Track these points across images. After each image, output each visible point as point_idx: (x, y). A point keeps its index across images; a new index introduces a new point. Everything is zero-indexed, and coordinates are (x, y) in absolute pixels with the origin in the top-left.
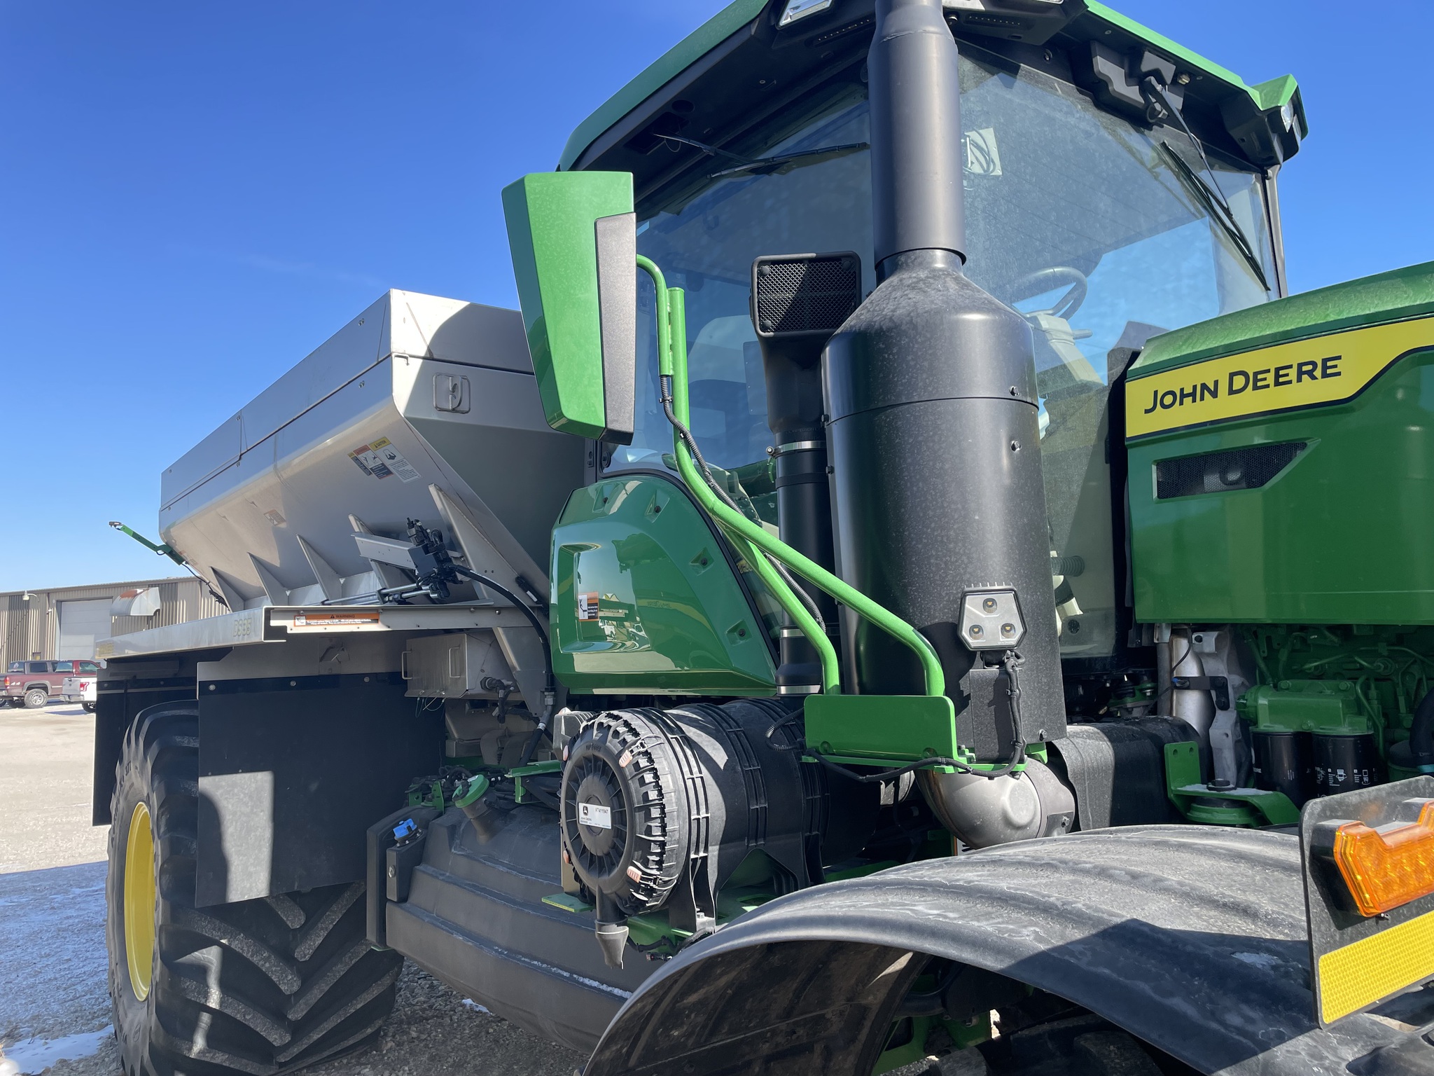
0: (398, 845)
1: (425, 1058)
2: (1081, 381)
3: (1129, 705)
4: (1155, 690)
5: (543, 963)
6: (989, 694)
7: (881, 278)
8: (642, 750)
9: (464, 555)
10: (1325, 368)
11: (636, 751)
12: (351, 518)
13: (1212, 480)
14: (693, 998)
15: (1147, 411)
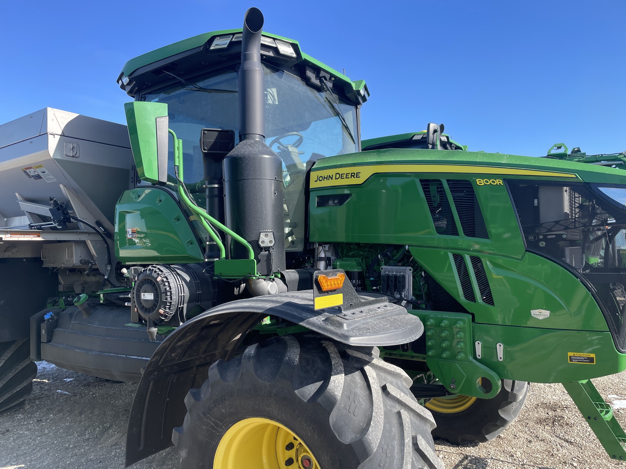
0: (46, 322)
1: (45, 410)
2: (300, 169)
3: (307, 266)
4: (313, 262)
5: (114, 354)
6: (265, 258)
7: (241, 140)
8: (164, 276)
9: (74, 212)
10: (357, 175)
11: (162, 276)
12: (17, 194)
13: (331, 202)
14: (180, 343)
15: (315, 181)
